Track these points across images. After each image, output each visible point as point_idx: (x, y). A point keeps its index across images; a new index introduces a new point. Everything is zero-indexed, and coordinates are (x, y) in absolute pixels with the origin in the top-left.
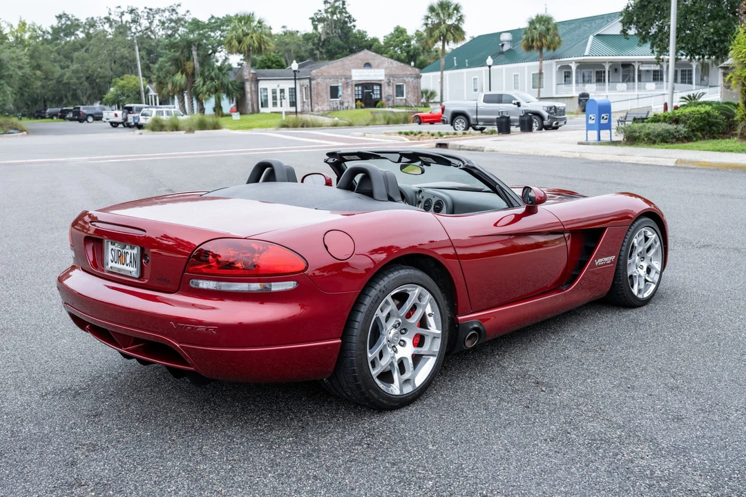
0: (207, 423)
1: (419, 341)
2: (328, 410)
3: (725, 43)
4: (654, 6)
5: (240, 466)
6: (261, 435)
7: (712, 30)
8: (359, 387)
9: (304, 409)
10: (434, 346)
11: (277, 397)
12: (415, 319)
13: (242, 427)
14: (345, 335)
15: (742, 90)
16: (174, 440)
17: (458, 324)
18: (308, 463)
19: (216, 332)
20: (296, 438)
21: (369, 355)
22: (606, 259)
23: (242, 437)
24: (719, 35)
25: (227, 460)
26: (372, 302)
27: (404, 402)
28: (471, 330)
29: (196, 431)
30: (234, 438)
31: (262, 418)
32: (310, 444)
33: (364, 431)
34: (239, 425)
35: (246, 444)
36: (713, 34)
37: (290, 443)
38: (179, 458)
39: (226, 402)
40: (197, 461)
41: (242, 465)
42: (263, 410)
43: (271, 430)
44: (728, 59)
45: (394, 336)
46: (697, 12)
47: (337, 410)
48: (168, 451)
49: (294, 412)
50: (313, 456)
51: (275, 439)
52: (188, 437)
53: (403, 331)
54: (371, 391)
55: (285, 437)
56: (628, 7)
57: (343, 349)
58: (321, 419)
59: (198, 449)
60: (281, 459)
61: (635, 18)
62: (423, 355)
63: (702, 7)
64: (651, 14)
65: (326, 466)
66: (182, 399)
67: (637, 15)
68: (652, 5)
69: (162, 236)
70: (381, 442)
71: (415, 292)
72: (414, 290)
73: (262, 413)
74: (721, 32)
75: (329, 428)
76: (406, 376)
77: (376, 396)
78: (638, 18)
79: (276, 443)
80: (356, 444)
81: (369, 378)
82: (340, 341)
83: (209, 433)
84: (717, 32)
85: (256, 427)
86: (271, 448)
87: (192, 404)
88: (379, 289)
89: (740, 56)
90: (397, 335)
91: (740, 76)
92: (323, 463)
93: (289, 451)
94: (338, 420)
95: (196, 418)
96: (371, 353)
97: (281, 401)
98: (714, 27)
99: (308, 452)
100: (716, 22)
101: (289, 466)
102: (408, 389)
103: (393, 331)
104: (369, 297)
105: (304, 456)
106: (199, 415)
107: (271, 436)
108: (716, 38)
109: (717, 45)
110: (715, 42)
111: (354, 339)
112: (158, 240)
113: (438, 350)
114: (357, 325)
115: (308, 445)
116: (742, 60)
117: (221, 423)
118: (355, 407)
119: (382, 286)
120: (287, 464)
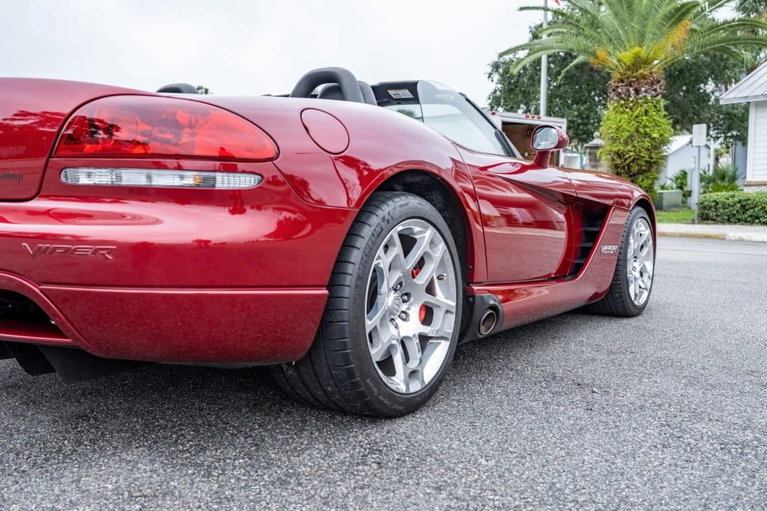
0: (86, 446)
1: (428, 314)
2: (289, 422)
3: (589, 126)
4: (521, 90)
5: (158, 506)
6: (186, 458)
7: (576, 113)
8: (350, 373)
9: (249, 422)
10: (446, 324)
11: (201, 409)
12: (422, 279)
13: (150, 448)
14: (333, 284)
15: (612, 164)
16: (24, 471)
17: (473, 297)
18: (285, 494)
19: (113, 256)
20: (250, 459)
21: (368, 322)
22: (610, 248)
23: (152, 461)
24: (582, 118)
25: (131, 496)
26: (373, 234)
27: (411, 406)
28: (487, 310)
29: (65, 456)
30: (137, 463)
31: (182, 435)
32: (279, 467)
33: (362, 446)
34: (144, 446)
35: (161, 471)
36: (577, 116)
37: (241, 467)
38: (35, 498)
39: (116, 417)
40: (71, 501)
41: (159, 502)
42: (180, 425)
43: (204, 449)
44: (593, 138)
45: (394, 303)
46: (561, 96)
47: (304, 421)
48: (13, 488)
49: (234, 427)
50: (290, 483)
51: (212, 463)
52: (51, 465)
53: (405, 298)
54: (368, 381)
55: (230, 459)
56: (495, 91)
57: (329, 307)
58: (282, 433)
59: (73, 482)
60: (233, 489)
61: (502, 101)
62: (431, 338)
63: (567, 91)
64: (518, 98)
65: (321, 497)
66: (40, 416)
67: (505, 98)
68: (518, 89)
69: (15, 115)
70: (398, 460)
71: (424, 234)
72: (425, 232)
73: (181, 430)
74: (584, 115)
75: (302, 444)
76: (413, 365)
77: (375, 390)
78: (506, 101)
79: (216, 468)
80: (358, 464)
81: (368, 360)
82: (326, 292)
83: (90, 459)
84: (580, 115)
85: (176, 447)
86: (210, 474)
87: (57, 421)
88: (381, 216)
89: (610, 131)
90: (397, 302)
91: (610, 151)
92: (312, 492)
93: (245, 478)
94: (312, 433)
95: (66, 439)
96: (370, 319)
97: (208, 414)
98: (578, 110)
99: (279, 478)
100: (579, 106)
101: (251, 501)
102: (415, 387)
103: (393, 295)
104: (367, 227)
105: (273, 483)
106: (71, 436)
107: (206, 458)
108: (579, 121)
109: (581, 127)
110: (579, 125)
111: (347, 292)
112: (7, 122)
113: (451, 331)
114: (350, 269)
115: (275, 468)
116: (612, 135)
117: (111, 444)
118: (332, 417)
119: (386, 212)
120: (247, 497)
